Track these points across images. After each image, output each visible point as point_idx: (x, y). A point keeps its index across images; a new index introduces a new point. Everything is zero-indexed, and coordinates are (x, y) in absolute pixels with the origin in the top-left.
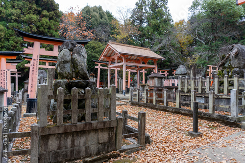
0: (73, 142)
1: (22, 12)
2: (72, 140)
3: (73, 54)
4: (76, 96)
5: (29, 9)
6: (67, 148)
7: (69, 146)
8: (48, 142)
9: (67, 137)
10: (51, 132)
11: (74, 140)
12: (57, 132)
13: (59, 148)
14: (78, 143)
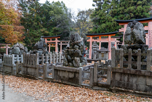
0: (128, 79)
1: (125, 7)
2: (128, 78)
3: (133, 29)
4: (131, 54)
5: (129, 4)
6: (125, 81)
7: (126, 81)
8: (115, 75)
9: (125, 76)
10: (116, 71)
11: (129, 78)
12: (119, 71)
13: (121, 80)
14: (132, 80)
